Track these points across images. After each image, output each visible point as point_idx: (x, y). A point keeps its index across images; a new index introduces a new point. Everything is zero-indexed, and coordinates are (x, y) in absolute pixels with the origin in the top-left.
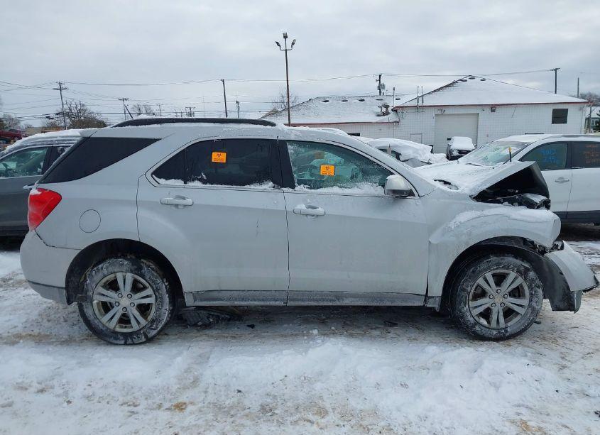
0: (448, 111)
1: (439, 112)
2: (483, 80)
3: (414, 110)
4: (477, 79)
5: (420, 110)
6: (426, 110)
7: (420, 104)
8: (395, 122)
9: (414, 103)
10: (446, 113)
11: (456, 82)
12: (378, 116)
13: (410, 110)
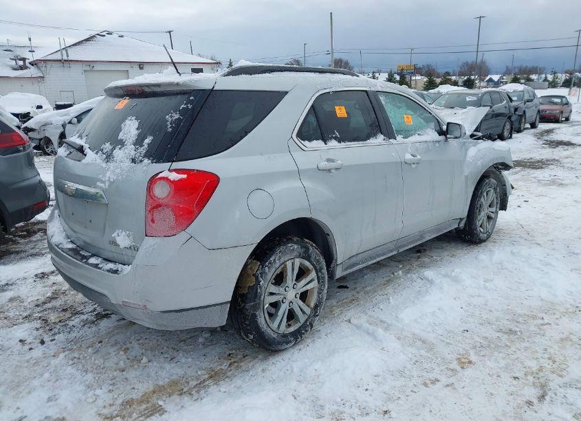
0: (97, 67)
1: (88, 68)
2: (122, 36)
3: (59, 64)
4: (115, 36)
5: (66, 65)
6: (72, 65)
7: (65, 57)
8: (40, 77)
9: (58, 56)
10: (95, 69)
11: (94, 36)
12: (15, 69)
13: (54, 64)
